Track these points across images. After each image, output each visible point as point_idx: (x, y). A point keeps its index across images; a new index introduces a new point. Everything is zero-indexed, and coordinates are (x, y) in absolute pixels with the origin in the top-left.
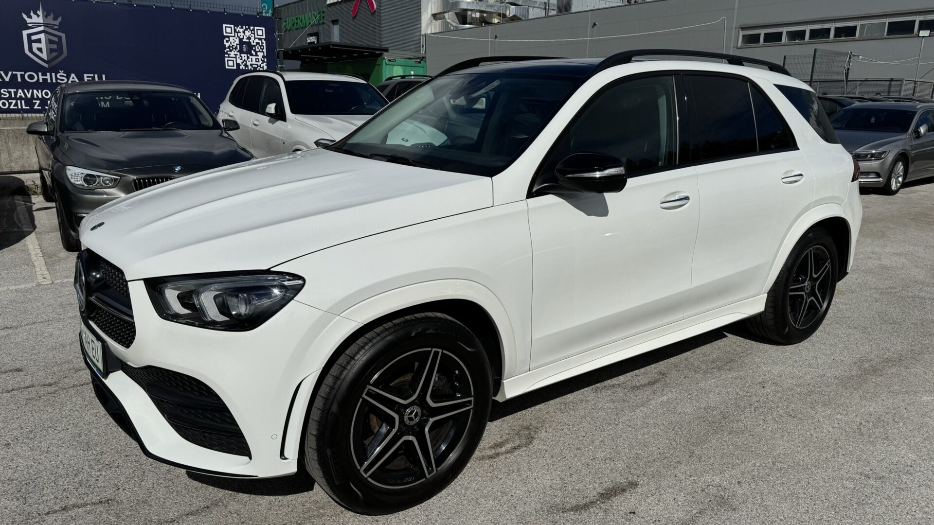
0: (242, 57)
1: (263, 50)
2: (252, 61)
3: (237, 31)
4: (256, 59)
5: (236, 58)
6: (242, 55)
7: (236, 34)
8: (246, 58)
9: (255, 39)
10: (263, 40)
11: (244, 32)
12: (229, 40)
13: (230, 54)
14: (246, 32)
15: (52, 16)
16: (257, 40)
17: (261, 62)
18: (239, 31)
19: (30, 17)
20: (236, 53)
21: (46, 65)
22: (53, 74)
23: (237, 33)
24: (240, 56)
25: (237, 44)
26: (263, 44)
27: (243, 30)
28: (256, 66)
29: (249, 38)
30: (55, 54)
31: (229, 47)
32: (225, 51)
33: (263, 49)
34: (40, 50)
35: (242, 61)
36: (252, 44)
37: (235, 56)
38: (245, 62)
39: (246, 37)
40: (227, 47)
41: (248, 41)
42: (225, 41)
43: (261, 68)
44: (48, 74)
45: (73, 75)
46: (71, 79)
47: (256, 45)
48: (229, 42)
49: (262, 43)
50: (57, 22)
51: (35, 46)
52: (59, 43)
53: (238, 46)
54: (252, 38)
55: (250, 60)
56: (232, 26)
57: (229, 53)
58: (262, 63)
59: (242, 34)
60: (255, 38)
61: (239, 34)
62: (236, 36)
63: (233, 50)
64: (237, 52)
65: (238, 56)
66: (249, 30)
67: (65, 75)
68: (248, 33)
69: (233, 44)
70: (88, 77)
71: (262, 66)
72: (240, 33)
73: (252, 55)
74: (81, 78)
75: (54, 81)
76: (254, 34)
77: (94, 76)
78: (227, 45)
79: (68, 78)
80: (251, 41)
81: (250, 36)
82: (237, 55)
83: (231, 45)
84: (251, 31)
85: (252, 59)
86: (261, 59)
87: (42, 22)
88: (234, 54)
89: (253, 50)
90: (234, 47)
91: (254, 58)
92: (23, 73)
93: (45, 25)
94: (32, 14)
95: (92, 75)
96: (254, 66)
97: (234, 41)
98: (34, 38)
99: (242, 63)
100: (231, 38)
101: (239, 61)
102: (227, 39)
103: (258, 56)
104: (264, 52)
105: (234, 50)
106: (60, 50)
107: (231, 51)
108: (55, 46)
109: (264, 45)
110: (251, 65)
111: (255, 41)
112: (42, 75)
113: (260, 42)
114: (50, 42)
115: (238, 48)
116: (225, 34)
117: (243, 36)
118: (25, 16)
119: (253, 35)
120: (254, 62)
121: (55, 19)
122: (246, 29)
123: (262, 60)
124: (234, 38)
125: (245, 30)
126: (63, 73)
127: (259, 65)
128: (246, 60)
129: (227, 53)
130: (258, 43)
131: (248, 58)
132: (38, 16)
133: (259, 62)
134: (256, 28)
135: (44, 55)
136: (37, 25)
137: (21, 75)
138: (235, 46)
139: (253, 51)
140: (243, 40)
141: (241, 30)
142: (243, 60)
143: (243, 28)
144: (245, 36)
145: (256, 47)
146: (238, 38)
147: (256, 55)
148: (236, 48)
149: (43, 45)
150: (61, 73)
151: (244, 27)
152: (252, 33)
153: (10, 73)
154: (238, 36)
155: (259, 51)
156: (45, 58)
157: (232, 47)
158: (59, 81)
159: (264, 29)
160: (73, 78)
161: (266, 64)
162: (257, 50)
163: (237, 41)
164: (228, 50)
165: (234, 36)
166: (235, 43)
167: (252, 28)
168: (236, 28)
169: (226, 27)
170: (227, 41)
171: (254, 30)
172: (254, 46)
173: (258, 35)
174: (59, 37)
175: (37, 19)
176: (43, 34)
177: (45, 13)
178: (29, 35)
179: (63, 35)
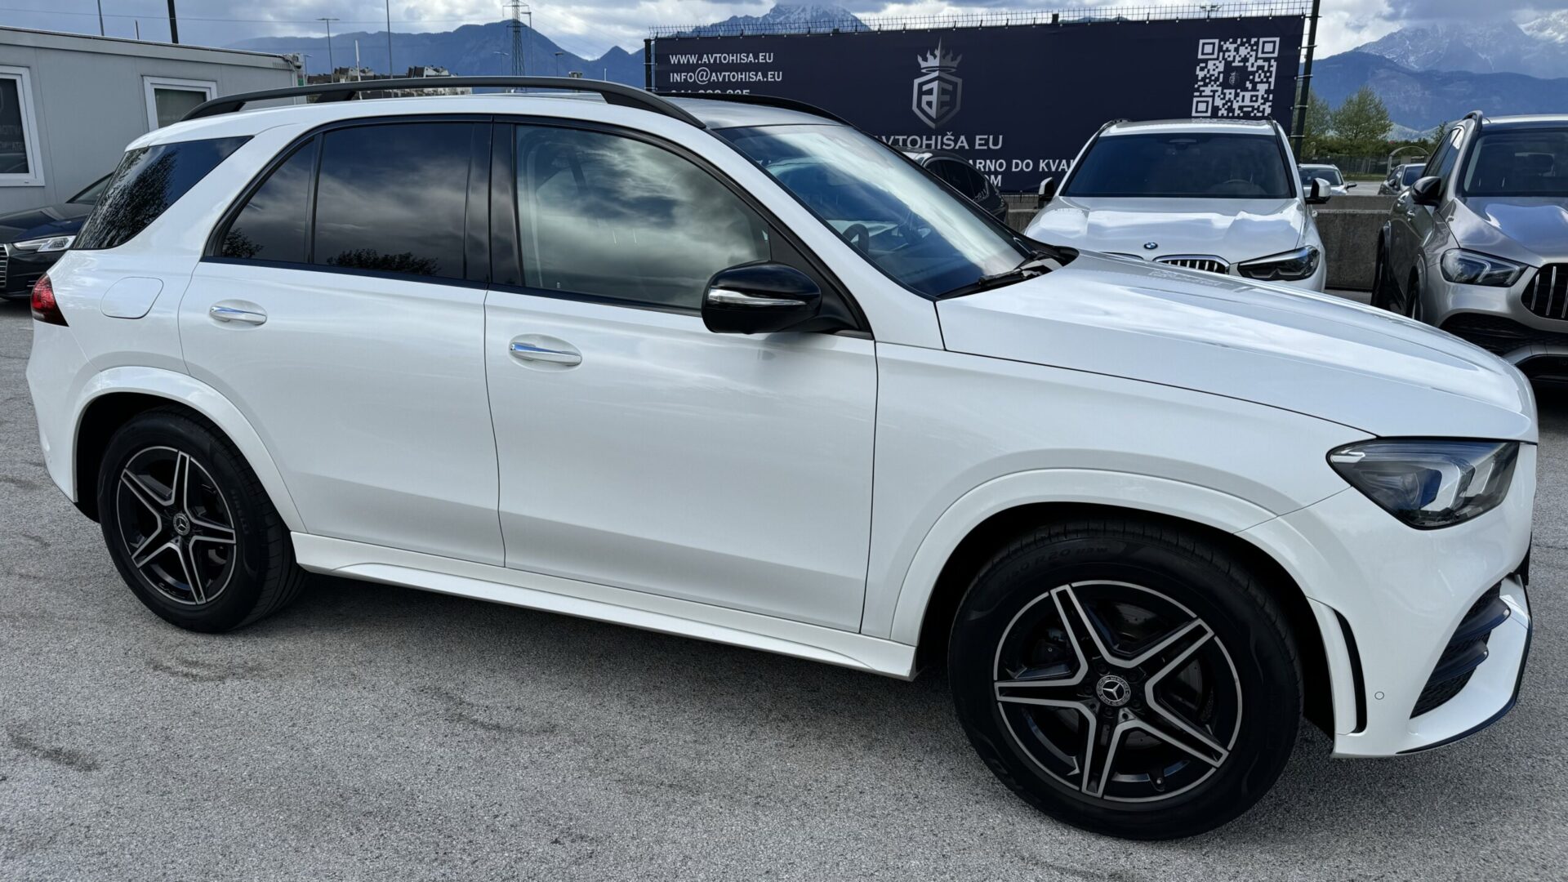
0: (1224, 94)
1: (1270, 80)
2: (1243, 101)
3: (1224, 49)
4: (1252, 96)
5: (1213, 97)
6: (1225, 91)
7: (1221, 54)
8: (1232, 97)
9: (1256, 61)
10: (1273, 61)
11: (1237, 50)
12: (1206, 67)
13: (1204, 91)
14: (1242, 49)
15: (951, 55)
16: (1260, 62)
17: (1260, 101)
18: (1227, 48)
19: (925, 60)
20: (1215, 88)
21: (932, 125)
22: (939, 137)
23: (1224, 52)
24: (1223, 93)
25: (1219, 73)
26: (1271, 69)
27: (1236, 45)
28: (1250, 109)
29: (1245, 60)
30: (946, 108)
31: (1204, 79)
32: (1196, 86)
33: (1270, 77)
34: (929, 104)
35: (1224, 101)
36: (1250, 69)
37: (1212, 94)
38: (1229, 104)
39: (1240, 59)
40: (1200, 78)
41: (1242, 64)
42: (1198, 68)
43: (1259, 112)
44: (934, 137)
45: (963, 138)
46: (959, 144)
47: (1257, 72)
48: (1206, 70)
49: (1270, 66)
50: (955, 64)
51: (925, 98)
52: (953, 94)
53: (1221, 75)
54: (1250, 59)
55: (1240, 99)
56: (1216, 41)
57: (1202, 89)
58: (1264, 104)
59: (1232, 53)
60: (1257, 59)
61: (1227, 54)
62: (1221, 58)
63: (1210, 83)
64: (1218, 86)
65: (1217, 94)
66: (1247, 45)
67: (953, 138)
68: (1243, 51)
69: (1211, 72)
70: (980, 139)
71: (1261, 109)
72: (1230, 51)
73: (1246, 90)
74: (971, 142)
75: (939, 147)
76: (1257, 51)
77: (989, 138)
78: (1201, 74)
79: (956, 141)
80: (1249, 64)
81: (1248, 56)
82: (1217, 91)
83: (1208, 75)
84: (1252, 46)
85: (1243, 96)
86: (1263, 96)
87: (938, 65)
88: (1212, 91)
89: (1249, 80)
90: (1213, 78)
91: (1248, 95)
92: (905, 137)
93: (941, 68)
94: (928, 55)
95: (986, 137)
96: (1245, 109)
97: (1216, 67)
98: (925, 88)
99: (1224, 105)
100: (1209, 62)
101: (1219, 102)
102: (1203, 65)
103: (1258, 91)
104: (1270, 83)
105: (1212, 83)
106: (953, 103)
107: (1206, 85)
108: (947, 98)
109: (1274, 69)
110: (1241, 108)
111: (1256, 65)
112: (927, 140)
113: (1266, 64)
114: (942, 91)
115: (1221, 80)
116: (1200, 56)
117: (1234, 57)
118: (920, 59)
119: (1254, 53)
120: (1247, 102)
121: (953, 59)
122: (1242, 44)
123: (1263, 98)
124: (1217, 62)
125: (1239, 46)
126: (951, 135)
127: (1256, 107)
128: (1232, 99)
129: (1197, 90)
130: (1261, 68)
131: (1237, 95)
132: (935, 57)
133: (1256, 101)
134: (1262, 40)
135: (933, 112)
136: (932, 70)
137: (903, 139)
138: (1216, 75)
139: (1248, 83)
140: (1233, 64)
141: (1232, 47)
142: (1227, 99)
143: (1236, 43)
144: (1237, 56)
145: (1257, 75)
146: (1223, 62)
147: (1254, 89)
148: (1217, 79)
149: (934, 98)
150: (949, 135)
151: (1239, 41)
152: (1252, 50)
153: (892, 137)
154: (1224, 58)
155: (1262, 82)
156: (934, 116)
157: (1210, 78)
158: (944, 147)
159: (1277, 40)
160: (962, 142)
161: (1270, 104)
162: (1257, 79)
163: (1221, 67)
164: (1202, 83)
165: (1217, 59)
166: (1217, 70)
167: (1253, 40)
168: (1222, 43)
169: (1204, 44)
170: (1202, 69)
171: (1257, 44)
172: (1253, 73)
173: (1263, 52)
174: (955, 85)
175: (933, 62)
176: (937, 82)
177: (944, 52)
178: (921, 85)
179: (959, 81)
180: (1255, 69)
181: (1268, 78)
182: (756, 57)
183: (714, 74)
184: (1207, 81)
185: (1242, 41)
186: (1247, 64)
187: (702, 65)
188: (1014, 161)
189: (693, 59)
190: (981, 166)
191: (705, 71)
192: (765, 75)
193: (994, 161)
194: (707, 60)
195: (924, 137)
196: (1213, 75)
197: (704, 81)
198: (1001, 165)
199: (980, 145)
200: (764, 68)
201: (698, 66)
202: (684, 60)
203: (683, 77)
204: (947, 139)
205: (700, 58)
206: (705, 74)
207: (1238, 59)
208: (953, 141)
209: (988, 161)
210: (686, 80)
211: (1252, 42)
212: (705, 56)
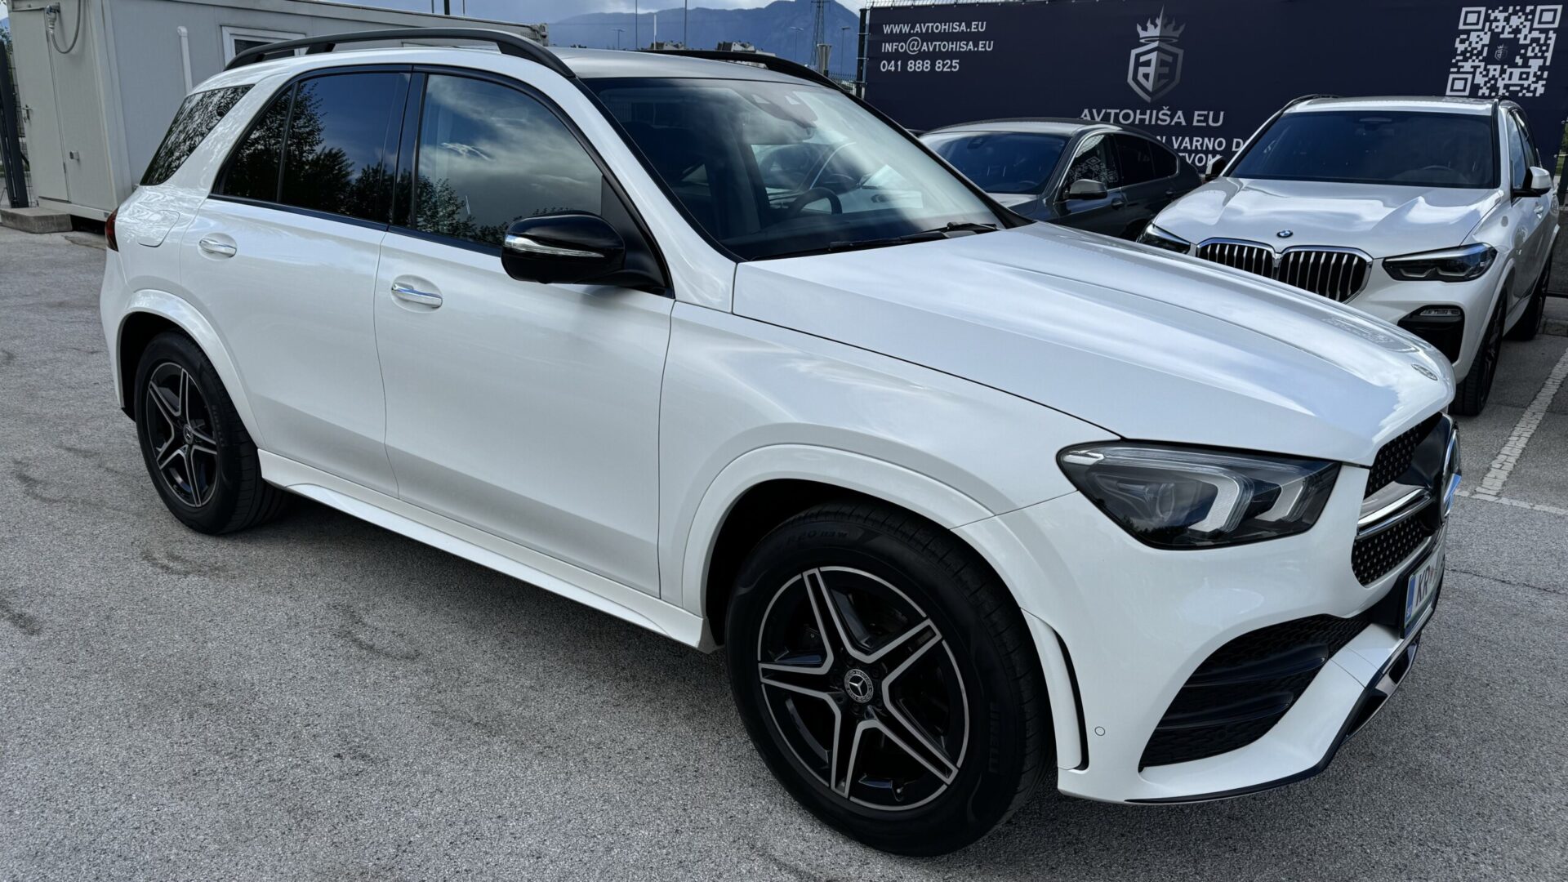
0: (1488, 71)
1: (1546, 54)
2: (1510, 79)
3: (1492, 18)
4: (1522, 73)
5: (1474, 73)
6: (1489, 67)
7: (1488, 24)
8: (1497, 74)
9: (1530, 32)
10: (1551, 32)
11: (1507, 20)
12: (1468, 39)
13: (1463, 67)
14: (1514, 18)
15: (1174, 24)
16: (1535, 34)
17: (1532, 78)
18: (1496, 17)
19: (1145, 29)
20: (1477, 63)
21: (1147, 98)
22: (1155, 112)
23: (1491, 23)
24: (1485, 69)
25: (1483, 46)
26: (1549, 42)
27: (1507, 14)
28: (1518, 88)
29: (1517, 31)
30: (1164, 81)
31: (1463, 53)
32: (1454, 61)
33: (1547, 51)
34: (1146, 76)
35: (1487, 79)
36: (1522, 42)
37: (1472, 70)
38: (1493, 82)
39: (1510, 30)
40: (1459, 52)
41: (1512, 36)
42: (1458, 40)
43: (1529, 91)
44: (1148, 112)
45: (1180, 113)
46: (1175, 120)
47: (1530, 45)
48: (1467, 43)
49: (1547, 38)
50: (1177, 34)
51: (1142, 70)
52: (1173, 66)
53: (1486, 49)
54: (1523, 30)
55: (1506, 76)
56: (1483, 9)
57: (1460, 64)
58: (1536, 82)
59: (1502, 24)
60: (1532, 29)
61: (1494, 25)
62: (1486, 29)
63: (1471, 57)
64: (1480, 61)
65: (1478, 70)
66: (1520, 14)
67: (1169, 113)
68: (1515, 21)
69: (1474, 45)
70: (1199, 115)
71: (1532, 88)
72: (1499, 21)
73: (1516, 66)
74: (1189, 118)
75: (1153, 122)
76: (1532, 21)
77: (1209, 113)
78: (1460, 48)
79: (1172, 117)
80: (1521, 36)
81: (1521, 27)
82: (1479, 67)
83: (1469, 49)
84: (1527, 15)
85: (1511, 73)
86: (1535, 73)
87: (1158, 35)
88: (1472, 67)
89: (1519, 54)
90: (1475, 52)
91: (1517, 72)
92: (1118, 111)
93: (1161, 38)
94: (1149, 25)
95: (1206, 113)
96: (1512, 88)
97: (1480, 40)
98: (1143, 59)
99: (1486, 83)
100: (1472, 33)
101: (1480, 80)
102: (1465, 37)
103: (1530, 67)
104: (1545, 59)
105: (1474, 58)
106: (1171, 76)
107: (1466, 60)
108: (1166, 70)
109: (1552, 42)
110: (1506, 87)
111: (1529, 37)
112: (1141, 114)
113: (1543, 36)
114: (1161, 63)
115: (1485, 54)
116: (1461, 27)
117: (1504, 27)
118: (1139, 28)
119: (1528, 24)
120: (1515, 80)
121: (1176, 29)
122: (1515, 13)
123: (1535, 75)
124: (1481, 34)
125: (1510, 15)
126: (1168, 110)
127: (1526, 86)
128: (1497, 76)
129: (1455, 65)
130: (1536, 40)
131: (1503, 72)
132: (1156, 26)
133: (1527, 79)
134: (1539, 8)
135: (1149, 85)
136: (1151, 40)
138: (1479, 49)
139: (1518, 57)
140: (1502, 36)
141: (1501, 16)
142: (1490, 76)
143: (1507, 11)
144: (1507, 26)
145: (1530, 48)
146: (1489, 33)
147: (1525, 65)
148: (1480, 53)
149: (1151, 70)
150: (1165, 110)
151: (1511, 9)
152: (1526, 20)
153: (1104, 111)
154: (1490, 29)
155: (1536, 57)
156: (1150, 89)
157: (1471, 52)
158: (1159, 122)
159: (1559, 8)
160: (1179, 118)
161: (1544, 82)
162: (1530, 54)
163: (1486, 39)
164: (1461, 58)
165: (1483, 30)
166: (1481, 43)
167: (1529, 9)
168: (1490, 11)
169: (1467, 13)
170: (1463, 42)
171: (1533, 12)
172: (1526, 47)
173: (1540, 22)
174: (1175, 56)
175: (1153, 31)
176: (1156, 53)
177: (1166, 21)
178: (1138, 56)
179: (1180, 52)
180: (1528, 42)
181: (1543, 52)
182: (968, 26)
183: (925, 44)
184: (1468, 55)
185: (1514, 8)
186: (1519, 36)
187: (914, 35)
188: (1235, 140)
189: (906, 29)
190: (1198, 144)
191: (916, 40)
192: (976, 45)
193: (1212, 139)
194: (919, 30)
195: (1138, 112)
196: (1476, 48)
197: (914, 51)
198: (1220, 144)
199: (1198, 121)
200: (975, 38)
201: (910, 35)
202: (896, 30)
203: (894, 47)
204: (1163, 114)
205: (913, 28)
206: (916, 43)
207: (1508, 29)
208: (1170, 116)
209: (1206, 140)
210: (897, 50)
211: (1528, 10)
212: (918, 25)
